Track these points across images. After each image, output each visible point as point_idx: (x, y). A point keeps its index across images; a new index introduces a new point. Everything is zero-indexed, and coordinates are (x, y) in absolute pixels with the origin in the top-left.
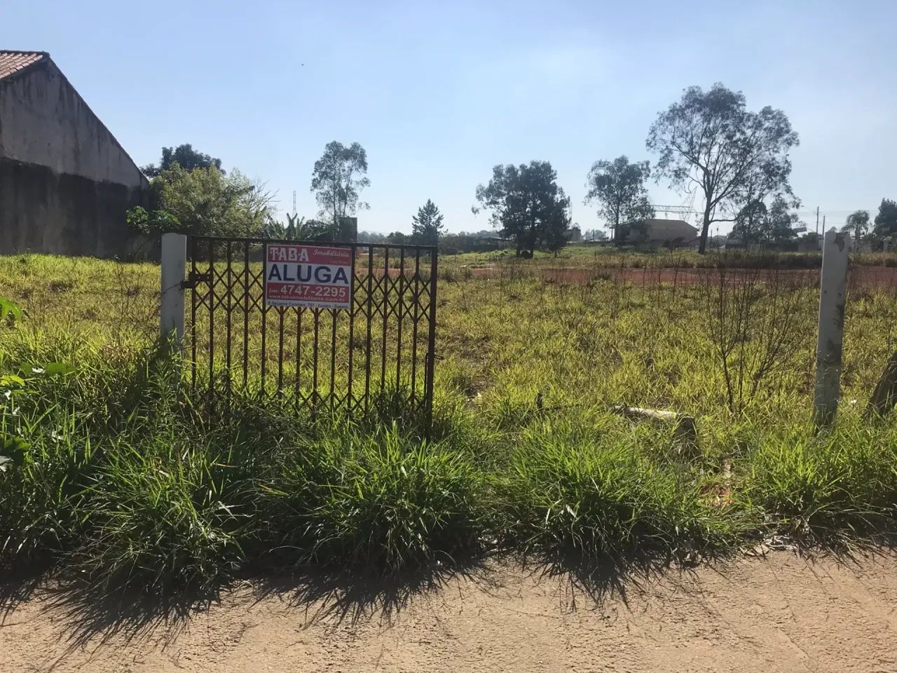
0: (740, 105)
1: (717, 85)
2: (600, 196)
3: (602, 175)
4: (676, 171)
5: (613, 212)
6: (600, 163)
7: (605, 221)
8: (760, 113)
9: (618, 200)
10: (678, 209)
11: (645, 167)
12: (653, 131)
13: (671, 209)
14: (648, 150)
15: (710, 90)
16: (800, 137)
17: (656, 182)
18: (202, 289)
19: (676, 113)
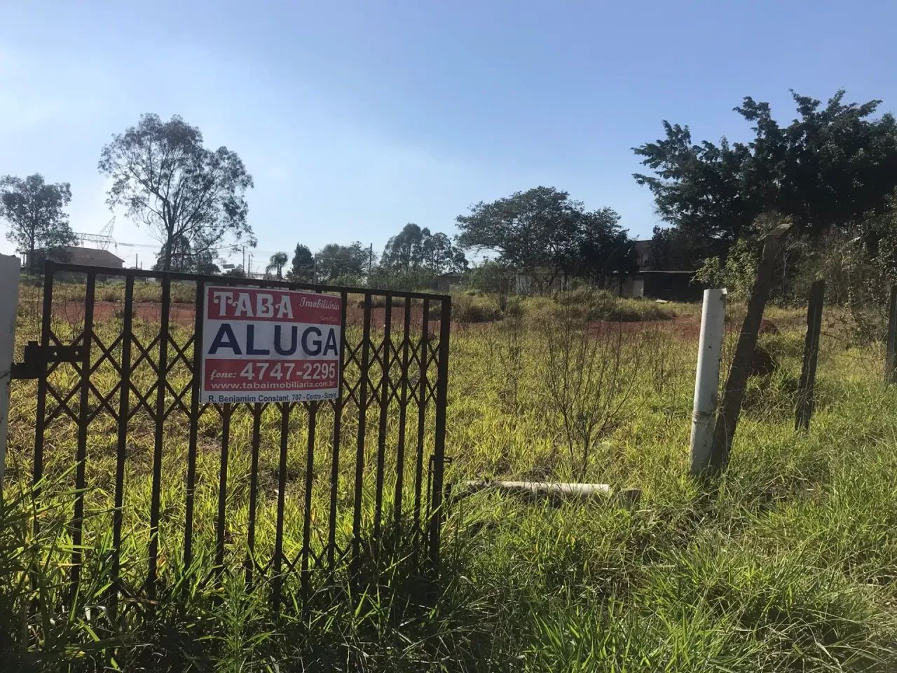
0: (197, 141)
1: (176, 117)
2: (9, 216)
3: (12, 192)
4: (133, 199)
5: (27, 236)
6: (8, 179)
7: (16, 245)
8: (217, 151)
9: (34, 223)
10: (95, 238)
11: (64, 189)
12: (105, 153)
13: (87, 237)
14: (101, 172)
15: (169, 121)
16: (254, 180)
17: (111, 208)
18: (63, 377)
19: (134, 138)
